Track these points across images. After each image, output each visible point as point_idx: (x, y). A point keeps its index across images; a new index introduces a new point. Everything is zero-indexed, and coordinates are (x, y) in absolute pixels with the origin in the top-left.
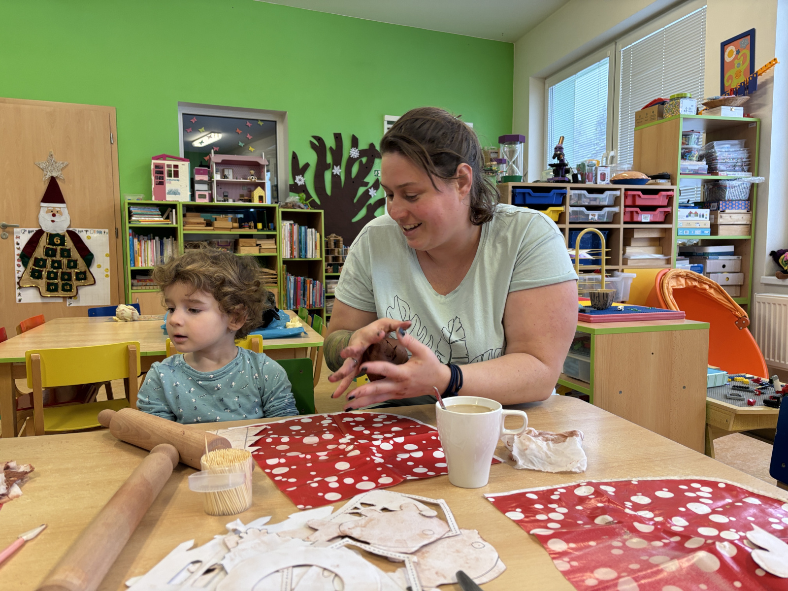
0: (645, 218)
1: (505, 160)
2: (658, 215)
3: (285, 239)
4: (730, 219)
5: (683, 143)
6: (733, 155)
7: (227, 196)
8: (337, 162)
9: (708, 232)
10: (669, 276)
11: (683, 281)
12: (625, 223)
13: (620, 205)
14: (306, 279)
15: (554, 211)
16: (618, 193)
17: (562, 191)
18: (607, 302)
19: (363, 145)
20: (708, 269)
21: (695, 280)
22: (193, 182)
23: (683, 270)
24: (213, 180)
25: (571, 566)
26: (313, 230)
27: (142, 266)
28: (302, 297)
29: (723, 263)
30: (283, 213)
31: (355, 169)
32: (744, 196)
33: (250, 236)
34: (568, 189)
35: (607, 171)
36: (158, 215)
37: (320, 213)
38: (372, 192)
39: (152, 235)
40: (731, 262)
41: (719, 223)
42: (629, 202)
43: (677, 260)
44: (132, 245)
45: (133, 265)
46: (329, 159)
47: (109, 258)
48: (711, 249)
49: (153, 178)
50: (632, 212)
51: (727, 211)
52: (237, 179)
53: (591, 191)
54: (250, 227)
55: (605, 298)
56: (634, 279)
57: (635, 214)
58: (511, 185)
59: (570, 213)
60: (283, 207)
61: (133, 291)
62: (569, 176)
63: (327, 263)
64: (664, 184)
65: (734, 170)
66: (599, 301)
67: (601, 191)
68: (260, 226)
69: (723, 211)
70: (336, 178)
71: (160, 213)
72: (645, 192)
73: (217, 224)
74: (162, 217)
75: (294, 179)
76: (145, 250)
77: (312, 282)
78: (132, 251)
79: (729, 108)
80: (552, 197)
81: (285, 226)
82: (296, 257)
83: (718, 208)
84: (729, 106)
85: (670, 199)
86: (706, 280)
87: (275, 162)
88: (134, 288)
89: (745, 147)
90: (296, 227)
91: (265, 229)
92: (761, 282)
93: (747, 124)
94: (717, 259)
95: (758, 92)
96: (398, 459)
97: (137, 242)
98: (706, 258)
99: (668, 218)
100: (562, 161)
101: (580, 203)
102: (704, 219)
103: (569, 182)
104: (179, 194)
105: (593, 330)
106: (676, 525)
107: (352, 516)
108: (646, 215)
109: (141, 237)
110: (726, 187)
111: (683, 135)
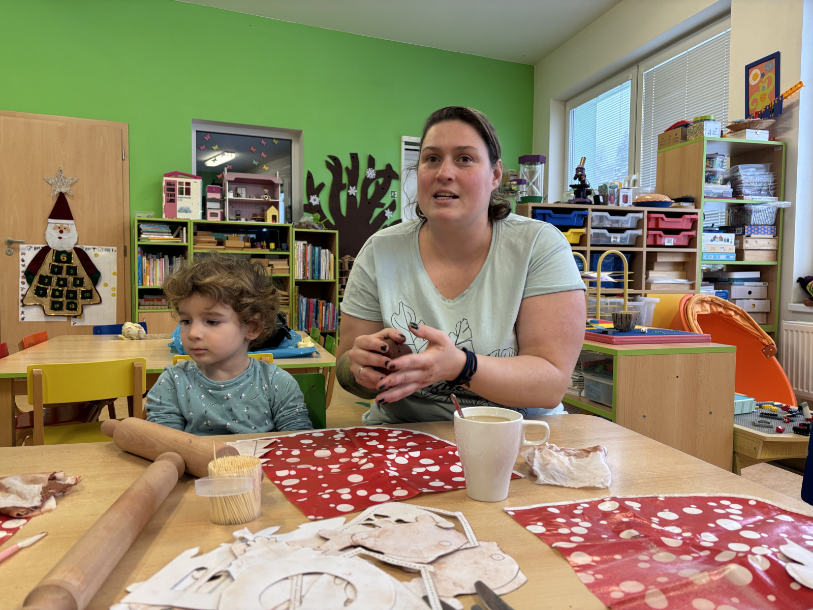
0: (669, 242)
1: (525, 180)
2: (682, 239)
3: (298, 260)
4: (755, 244)
5: (707, 166)
6: (758, 179)
7: (239, 215)
8: (353, 182)
9: (733, 257)
10: (693, 301)
11: (708, 306)
12: (648, 246)
13: (643, 228)
14: (319, 301)
15: (575, 233)
16: (640, 215)
17: (583, 213)
18: (630, 324)
19: (380, 166)
20: (734, 295)
21: (720, 306)
22: (204, 200)
23: (708, 296)
24: (225, 198)
25: (596, 579)
26: (327, 250)
27: (150, 285)
28: (314, 320)
29: (749, 289)
30: (297, 233)
31: (371, 190)
32: (770, 220)
33: (263, 256)
34: (590, 210)
35: (630, 193)
36: (168, 233)
37: (335, 234)
38: (388, 213)
39: (161, 253)
40: (758, 288)
41: (744, 248)
42: (652, 225)
43: (702, 285)
44: (141, 263)
45: (140, 284)
46: (345, 180)
47: (116, 277)
48: (736, 275)
49: (164, 195)
50: (655, 236)
51: (753, 236)
52: (250, 198)
53: (613, 213)
54: (262, 247)
55: (628, 320)
56: (657, 304)
57: (658, 237)
58: (531, 205)
59: (591, 235)
60: (296, 227)
61: (140, 311)
62: (591, 198)
63: (340, 285)
64: (688, 207)
65: (760, 195)
66: (622, 323)
67: (623, 213)
68: (272, 245)
69: (749, 236)
70: (351, 198)
71: (170, 231)
72: (669, 215)
73: (228, 243)
74: (172, 235)
75: (309, 199)
76: (153, 268)
77: (325, 304)
78: (140, 269)
79: (754, 131)
80: (573, 218)
81: (298, 246)
82: (309, 278)
83: (744, 233)
84: (754, 129)
85: (694, 223)
86: (732, 306)
87: (290, 181)
88: (141, 307)
89: (771, 171)
90: (309, 247)
91: (278, 249)
92: (789, 309)
93: (773, 147)
94: (743, 285)
95: (784, 116)
96: (414, 473)
97: (146, 261)
98: (731, 284)
99: (692, 242)
100: (583, 182)
101: (601, 225)
102: (729, 243)
103: (590, 203)
104: (190, 212)
105: (616, 351)
106: (705, 541)
107: (365, 527)
108: (669, 239)
109: (150, 256)
110: (751, 211)
111: (707, 158)
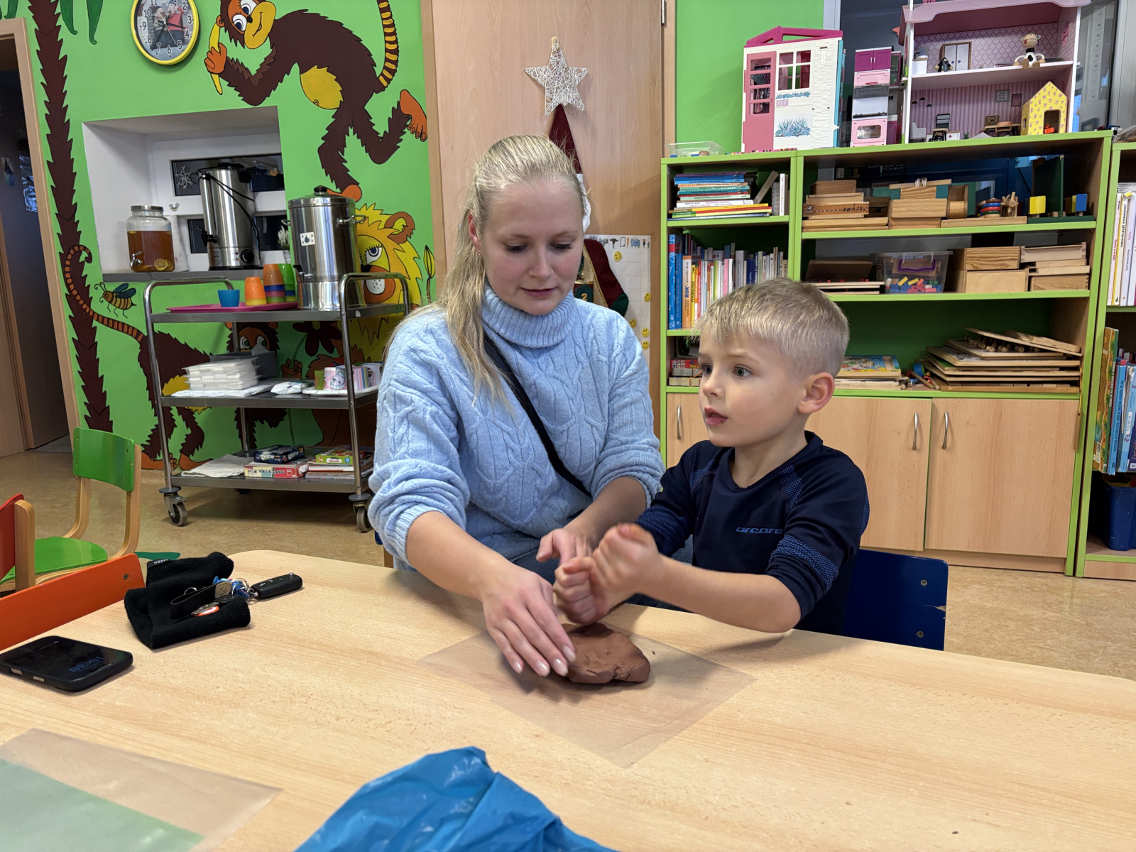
3: (1123, 243)
7: (946, 125)
22: (847, 95)
24: (904, 79)
30: (1125, 156)
33: (1005, 239)
36: (742, 192)
39: (726, 246)
44: (676, 273)
49: (745, 97)
52: (981, 67)
54: (1004, 212)
60: (1124, 138)
61: (669, 389)
68: (1038, 204)
71: (748, 187)
73: (898, 208)
74: (753, 197)
76: (708, 282)
78: (675, 288)
81: (1129, 200)
88: (673, 381)
91: (1056, 214)
97: (690, 265)
104: (807, 131)
109: (707, 253)
